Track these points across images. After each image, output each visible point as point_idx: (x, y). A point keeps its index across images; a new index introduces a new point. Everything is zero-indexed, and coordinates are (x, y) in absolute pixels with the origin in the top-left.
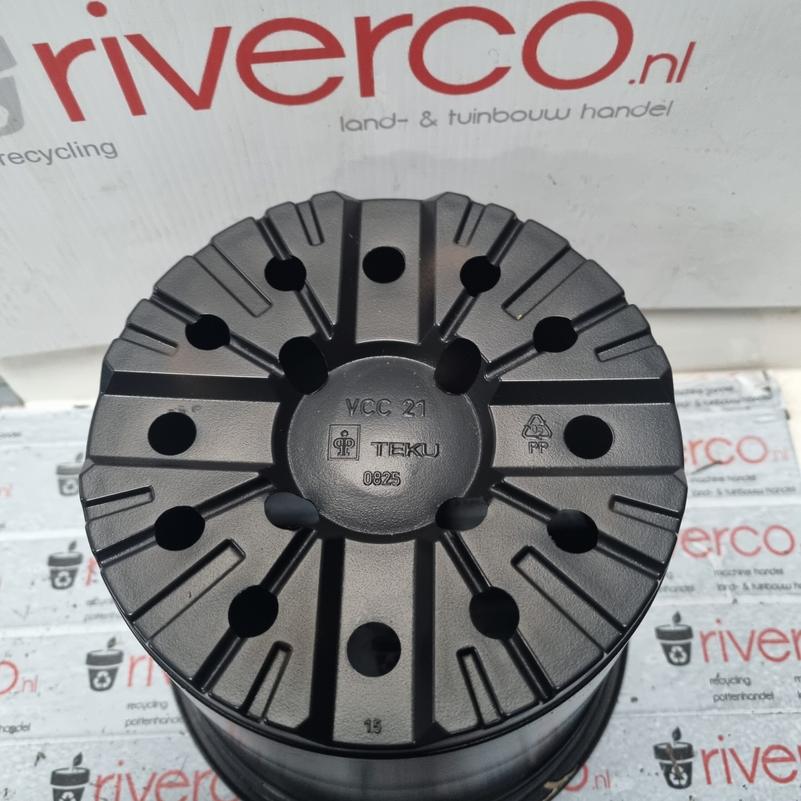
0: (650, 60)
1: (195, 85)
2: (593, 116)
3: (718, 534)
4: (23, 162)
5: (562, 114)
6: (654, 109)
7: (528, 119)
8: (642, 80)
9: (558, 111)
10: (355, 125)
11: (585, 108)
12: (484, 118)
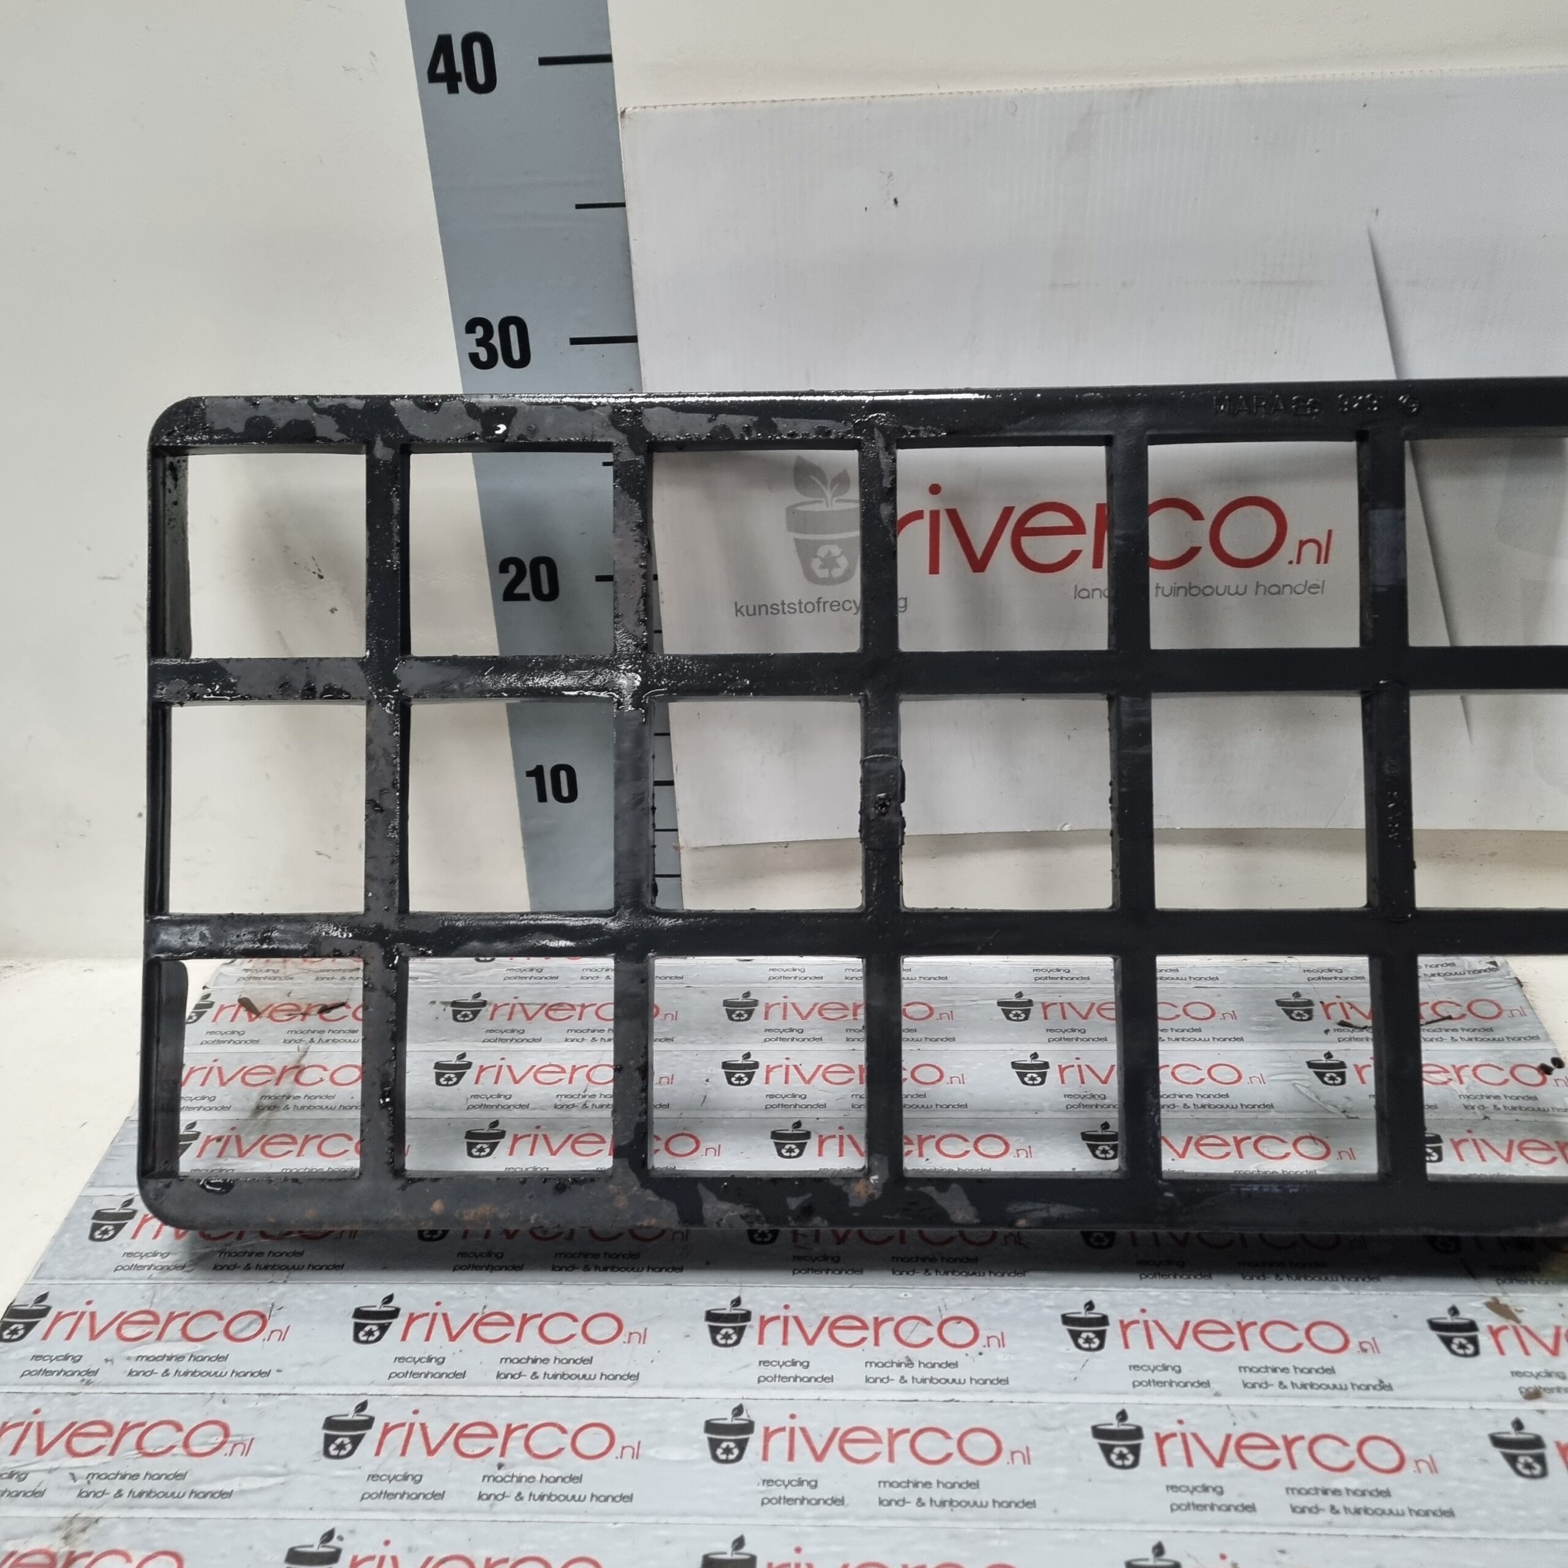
0: (1302, 544)
1: (979, 552)
2: (1265, 594)
3: (1458, 1071)
4: (838, 610)
5: (1241, 591)
6: (1311, 587)
7: (1215, 593)
8: (1298, 562)
9: (1237, 587)
10: (1085, 594)
11: (1258, 586)
12: (1182, 591)
